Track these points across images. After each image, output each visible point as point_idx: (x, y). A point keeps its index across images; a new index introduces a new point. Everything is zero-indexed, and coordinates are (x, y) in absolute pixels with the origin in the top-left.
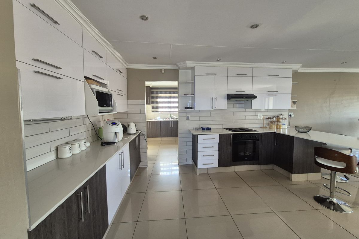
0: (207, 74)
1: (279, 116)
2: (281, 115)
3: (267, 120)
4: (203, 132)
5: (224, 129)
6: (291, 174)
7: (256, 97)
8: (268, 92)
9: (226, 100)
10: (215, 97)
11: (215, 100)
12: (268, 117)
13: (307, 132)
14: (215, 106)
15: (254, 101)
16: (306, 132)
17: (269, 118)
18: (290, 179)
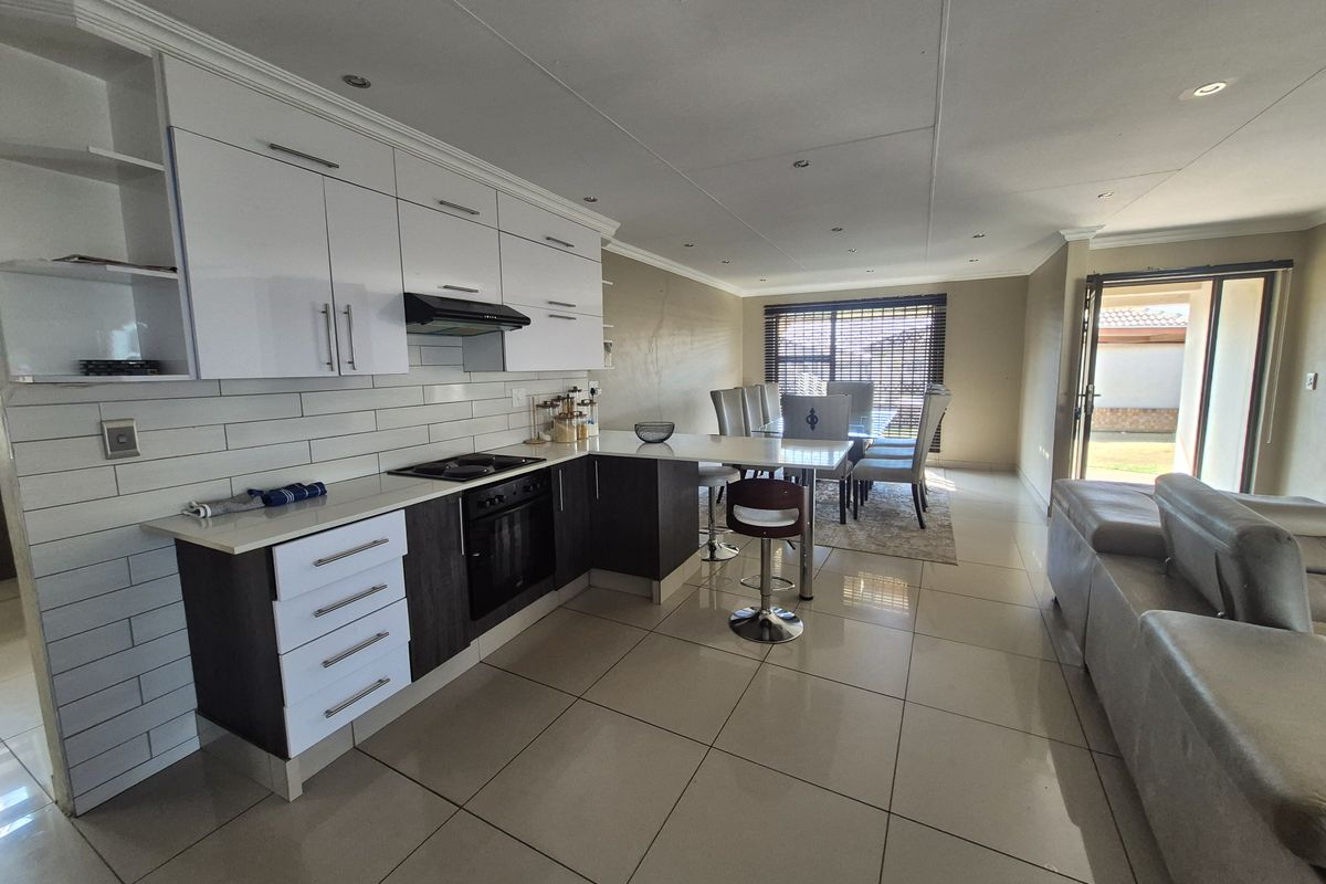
0: (273, 147)
1: (571, 395)
2: (575, 390)
3: (542, 410)
4: (270, 516)
5: (389, 473)
6: (657, 582)
7: (526, 321)
8: (551, 303)
9: (404, 329)
10: (341, 306)
11: (342, 319)
12: (541, 403)
13: (665, 439)
14: (345, 357)
15: (512, 337)
16: (662, 441)
17: (545, 405)
18: (655, 600)
